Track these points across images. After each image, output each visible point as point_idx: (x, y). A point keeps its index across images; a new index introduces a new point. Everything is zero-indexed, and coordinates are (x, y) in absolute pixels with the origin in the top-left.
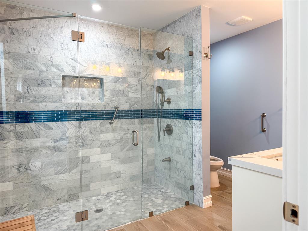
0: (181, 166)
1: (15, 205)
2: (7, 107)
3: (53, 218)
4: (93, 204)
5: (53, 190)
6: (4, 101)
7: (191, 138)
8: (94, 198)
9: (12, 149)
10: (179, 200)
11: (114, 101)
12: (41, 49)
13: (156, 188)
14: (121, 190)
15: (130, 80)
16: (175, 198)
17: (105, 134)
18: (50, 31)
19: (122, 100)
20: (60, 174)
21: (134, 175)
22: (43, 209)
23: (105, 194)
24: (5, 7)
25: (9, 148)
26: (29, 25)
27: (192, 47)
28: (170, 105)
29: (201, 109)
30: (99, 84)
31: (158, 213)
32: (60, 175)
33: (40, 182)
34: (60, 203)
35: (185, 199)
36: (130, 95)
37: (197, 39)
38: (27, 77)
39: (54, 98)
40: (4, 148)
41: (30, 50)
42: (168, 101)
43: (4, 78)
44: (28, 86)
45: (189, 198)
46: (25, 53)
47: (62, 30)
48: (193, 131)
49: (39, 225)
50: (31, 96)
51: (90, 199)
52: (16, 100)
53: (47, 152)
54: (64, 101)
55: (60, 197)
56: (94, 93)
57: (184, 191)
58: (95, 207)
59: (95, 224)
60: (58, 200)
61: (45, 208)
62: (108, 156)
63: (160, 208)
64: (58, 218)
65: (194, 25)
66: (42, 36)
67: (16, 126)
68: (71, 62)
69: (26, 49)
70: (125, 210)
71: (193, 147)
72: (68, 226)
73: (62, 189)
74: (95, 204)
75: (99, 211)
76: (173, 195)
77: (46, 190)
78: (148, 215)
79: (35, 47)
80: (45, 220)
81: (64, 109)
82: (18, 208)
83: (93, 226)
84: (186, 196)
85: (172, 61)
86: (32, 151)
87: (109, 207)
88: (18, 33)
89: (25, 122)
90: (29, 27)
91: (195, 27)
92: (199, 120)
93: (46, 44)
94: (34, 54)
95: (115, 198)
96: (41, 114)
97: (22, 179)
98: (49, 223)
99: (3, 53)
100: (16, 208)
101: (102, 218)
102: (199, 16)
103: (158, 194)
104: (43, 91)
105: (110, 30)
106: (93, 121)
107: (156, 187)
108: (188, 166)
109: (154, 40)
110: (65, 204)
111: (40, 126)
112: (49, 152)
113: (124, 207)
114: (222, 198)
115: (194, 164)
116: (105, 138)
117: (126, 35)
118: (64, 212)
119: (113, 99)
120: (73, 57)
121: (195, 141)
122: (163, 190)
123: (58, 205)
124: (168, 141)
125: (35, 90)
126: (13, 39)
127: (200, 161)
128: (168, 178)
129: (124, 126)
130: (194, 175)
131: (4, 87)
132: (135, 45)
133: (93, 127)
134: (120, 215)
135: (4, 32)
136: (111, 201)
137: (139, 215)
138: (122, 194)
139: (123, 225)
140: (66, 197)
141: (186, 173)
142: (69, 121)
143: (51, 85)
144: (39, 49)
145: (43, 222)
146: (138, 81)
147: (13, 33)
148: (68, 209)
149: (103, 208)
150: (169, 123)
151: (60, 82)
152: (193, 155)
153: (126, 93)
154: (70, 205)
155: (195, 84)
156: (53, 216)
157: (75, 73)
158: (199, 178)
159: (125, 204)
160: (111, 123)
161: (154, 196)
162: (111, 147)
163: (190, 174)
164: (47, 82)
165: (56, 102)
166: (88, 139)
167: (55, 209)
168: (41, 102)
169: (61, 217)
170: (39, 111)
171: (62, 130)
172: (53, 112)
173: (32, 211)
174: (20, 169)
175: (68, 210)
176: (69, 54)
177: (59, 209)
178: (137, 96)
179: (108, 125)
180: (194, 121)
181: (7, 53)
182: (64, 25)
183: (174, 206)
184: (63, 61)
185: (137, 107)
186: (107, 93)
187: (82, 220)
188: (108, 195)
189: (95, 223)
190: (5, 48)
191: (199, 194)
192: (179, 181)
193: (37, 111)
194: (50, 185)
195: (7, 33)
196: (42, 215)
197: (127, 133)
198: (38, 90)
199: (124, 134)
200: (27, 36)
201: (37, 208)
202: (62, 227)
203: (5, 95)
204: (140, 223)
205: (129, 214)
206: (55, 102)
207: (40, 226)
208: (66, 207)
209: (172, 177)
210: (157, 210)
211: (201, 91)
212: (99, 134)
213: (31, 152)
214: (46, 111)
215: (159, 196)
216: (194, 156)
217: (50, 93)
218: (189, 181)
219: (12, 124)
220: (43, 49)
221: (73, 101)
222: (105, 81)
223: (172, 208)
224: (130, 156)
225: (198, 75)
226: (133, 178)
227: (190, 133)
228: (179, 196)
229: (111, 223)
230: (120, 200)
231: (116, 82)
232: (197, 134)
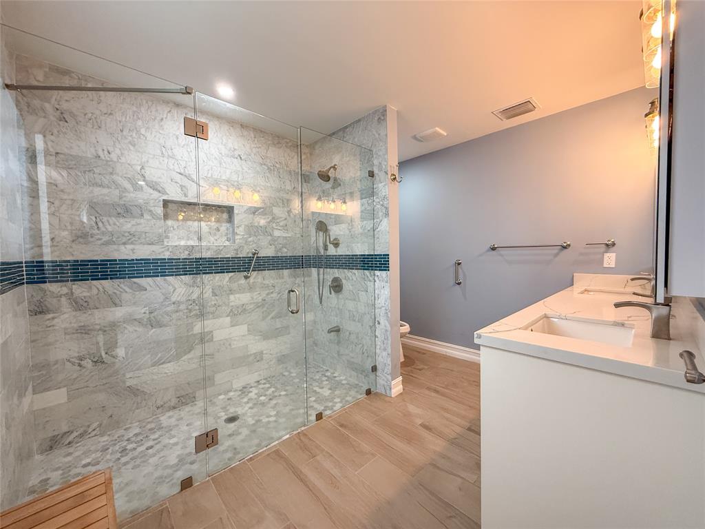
0: (357, 338)
1: (72, 429)
2: (52, 252)
3: (151, 443)
4: (222, 408)
5: (148, 392)
6: (47, 242)
7: (373, 297)
8: (222, 397)
9: (65, 329)
10: (356, 388)
11: (251, 243)
12: (123, 152)
13: (318, 372)
14: (264, 379)
15: (276, 210)
16: (349, 384)
17: (237, 296)
18: (140, 123)
19: (264, 241)
20: (162, 364)
21: (283, 355)
22: (130, 427)
23: (239, 389)
24: (47, 70)
25: (57, 328)
26: (97, 109)
27: (373, 165)
28: (338, 249)
29: (388, 255)
30: (225, 216)
31: (328, 412)
32: (161, 366)
33: (124, 382)
34: (162, 413)
35: (363, 385)
36: (277, 233)
37: (381, 153)
38: (95, 200)
39: (149, 237)
40: (47, 327)
41: (101, 153)
42: (335, 242)
43: (46, 200)
44: (97, 215)
45: (369, 383)
46: (89, 156)
47: (162, 123)
48: (376, 287)
49: (123, 461)
50: (103, 233)
51: (215, 400)
52: (73, 241)
53: (137, 329)
54: (168, 242)
55: (162, 403)
56: (218, 230)
57: (361, 374)
58: (224, 413)
59: (229, 446)
60: (158, 408)
61: (135, 424)
62: (242, 329)
63: (330, 404)
64: (160, 442)
65: (375, 133)
66: (124, 130)
67: (73, 286)
68: (178, 178)
69: (92, 150)
70: (275, 412)
71: (376, 311)
72: (179, 456)
73: (167, 389)
74: (224, 409)
75: (232, 419)
76: (345, 380)
77: (136, 395)
78: (313, 418)
79: (111, 149)
80: (135, 449)
81: (167, 255)
82: (79, 433)
83: (225, 451)
84: (364, 380)
85: (340, 185)
86: (106, 329)
87: (247, 410)
88: (76, 120)
89: (92, 280)
90: (98, 112)
91: (377, 136)
92: (386, 270)
93: (131, 144)
94: (110, 161)
95: (256, 394)
96: (107, 265)
97: (87, 381)
98: (143, 455)
99: (43, 155)
100: (75, 434)
101: (240, 434)
102: (383, 120)
103: (322, 381)
104: (128, 225)
105: (245, 133)
106: (217, 274)
107: (317, 370)
108: (368, 338)
109: (311, 154)
110: (171, 413)
111: (122, 285)
112: (140, 329)
113: (274, 407)
114: (411, 378)
115: (377, 334)
116: (237, 301)
117: (269, 142)
118: (170, 429)
119: (250, 239)
120: (182, 171)
121: (379, 301)
122: (328, 374)
123: (158, 418)
124: (336, 302)
125: (111, 222)
126: (64, 130)
127: (386, 331)
128: (336, 355)
129: (266, 282)
130: (378, 351)
131: (47, 216)
132: (283, 158)
133: (217, 284)
134: (269, 422)
135: (44, 115)
136: (250, 399)
137: (300, 420)
138: (268, 385)
139: (277, 442)
140: (174, 401)
141: (365, 348)
142: (176, 275)
143: (142, 215)
144: (118, 151)
145: (130, 455)
146: (288, 213)
147: (64, 118)
148: (176, 423)
149: (239, 413)
150: (337, 276)
151: (160, 211)
152: (376, 321)
153: (271, 231)
154: (180, 415)
155: (378, 218)
156: (149, 440)
157: (187, 197)
158: (385, 354)
159: (274, 402)
160: (246, 277)
161: (317, 384)
162: (248, 315)
163: (372, 349)
164: (136, 211)
165: (153, 244)
166: (209, 304)
167: (153, 425)
168: (124, 244)
169: (166, 441)
170: (120, 260)
171: (164, 291)
172: (147, 261)
173: (109, 435)
174: (82, 363)
175: (177, 425)
176: (176, 164)
177: (161, 424)
178: (287, 235)
179: (243, 281)
180: (377, 273)
181: (50, 155)
182: (165, 116)
183: (349, 398)
184: (165, 175)
185: (286, 252)
186: (240, 231)
187: (207, 446)
188: (245, 390)
189: (227, 445)
190: (47, 145)
191: (386, 377)
192: (352, 360)
193: (116, 260)
194: (144, 385)
195: (52, 118)
196: (128, 440)
197: (272, 292)
198: (117, 223)
199: (268, 294)
200: (95, 127)
201: (118, 427)
202: (167, 461)
203: (48, 231)
204: (304, 434)
205: (284, 420)
206: (150, 244)
207: (125, 464)
208: (173, 420)
209: (342, 355)
210: (326, 408)
211: (388, 229)
212: (228, 294)
213: (105, 331)
214: (133, 260)
215: (325, 383)
216: (377, 323)
217: (140, 228)
218: (370, 359)
219: (64, 283)
220: (126, 152)
221: (183, 243)
222: (236, 211)
223: (347, 401)
224: (278, 327)
225: (382, 205)
226: (282, 359)
227: (370, 289)
228: (354, 381)
229: (256, 441)
230: (265, 396)
231: (254, 213)
232: (382, 291)
